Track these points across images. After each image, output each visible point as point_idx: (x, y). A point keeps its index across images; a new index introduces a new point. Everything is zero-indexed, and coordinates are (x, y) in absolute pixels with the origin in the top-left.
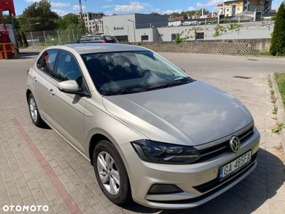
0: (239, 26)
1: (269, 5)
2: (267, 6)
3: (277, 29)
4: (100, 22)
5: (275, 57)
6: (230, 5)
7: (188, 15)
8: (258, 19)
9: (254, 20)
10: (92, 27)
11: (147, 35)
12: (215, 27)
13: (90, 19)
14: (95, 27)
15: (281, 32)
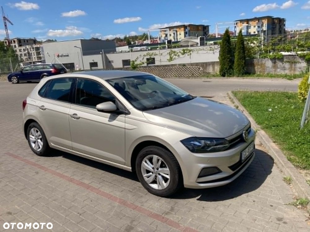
0: (190, 51)
1: (207, 30)
2: (206, 31)
3: (224, 53)
4: (33, 48)
5: (225, 78)
6: (172, 30)
7: (131, 40)
8: (202, 44)
9: (199, 45)
10: (23, 55)
11: (95, 61)
12: (168, 52)
13: (20, 46)
14: (27, 55)
15: (227, 56)
